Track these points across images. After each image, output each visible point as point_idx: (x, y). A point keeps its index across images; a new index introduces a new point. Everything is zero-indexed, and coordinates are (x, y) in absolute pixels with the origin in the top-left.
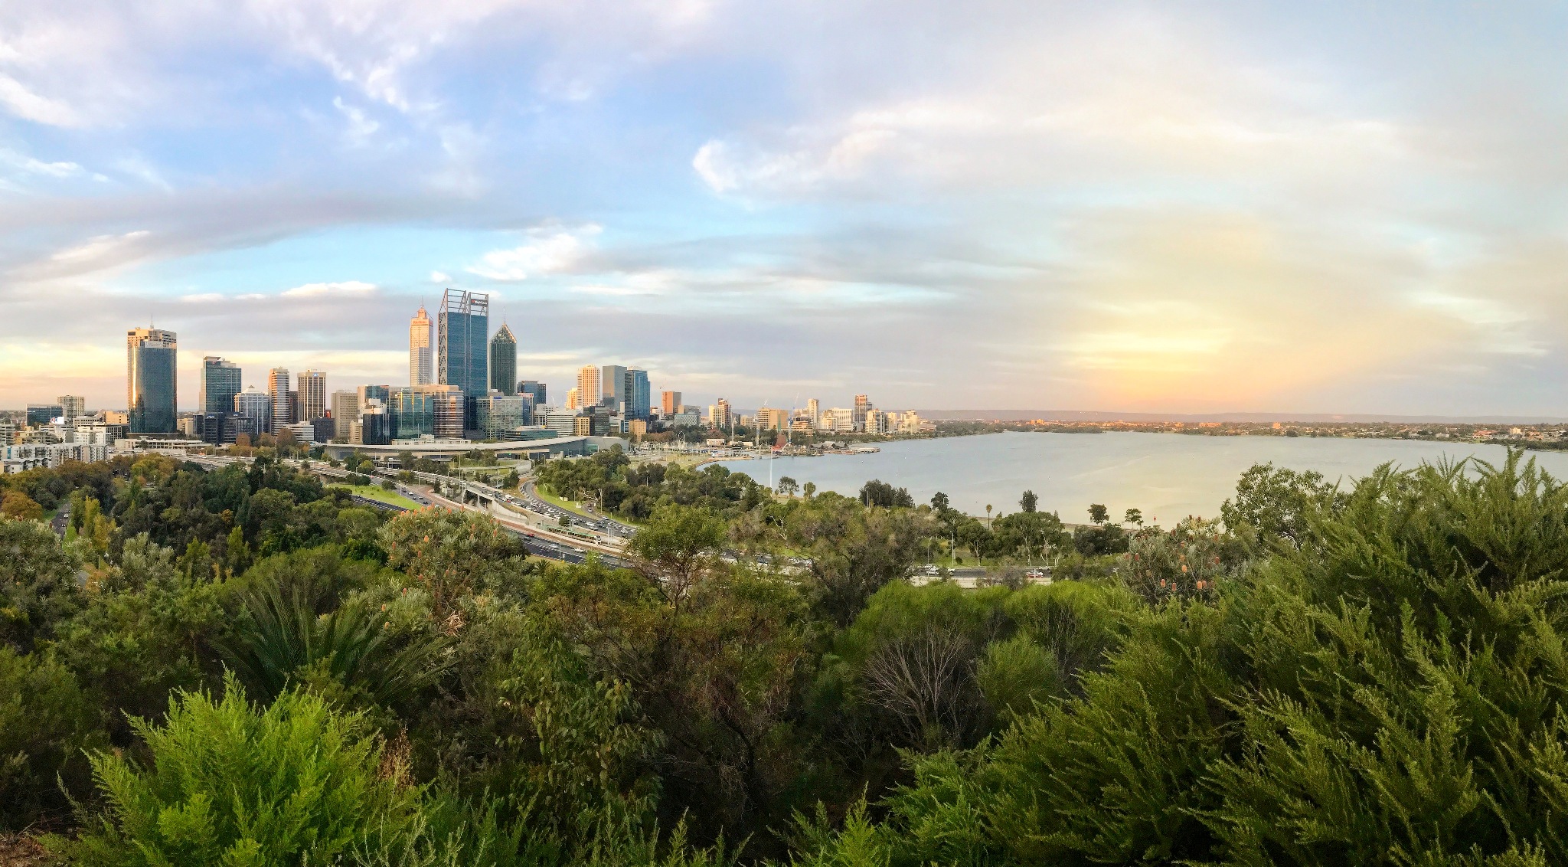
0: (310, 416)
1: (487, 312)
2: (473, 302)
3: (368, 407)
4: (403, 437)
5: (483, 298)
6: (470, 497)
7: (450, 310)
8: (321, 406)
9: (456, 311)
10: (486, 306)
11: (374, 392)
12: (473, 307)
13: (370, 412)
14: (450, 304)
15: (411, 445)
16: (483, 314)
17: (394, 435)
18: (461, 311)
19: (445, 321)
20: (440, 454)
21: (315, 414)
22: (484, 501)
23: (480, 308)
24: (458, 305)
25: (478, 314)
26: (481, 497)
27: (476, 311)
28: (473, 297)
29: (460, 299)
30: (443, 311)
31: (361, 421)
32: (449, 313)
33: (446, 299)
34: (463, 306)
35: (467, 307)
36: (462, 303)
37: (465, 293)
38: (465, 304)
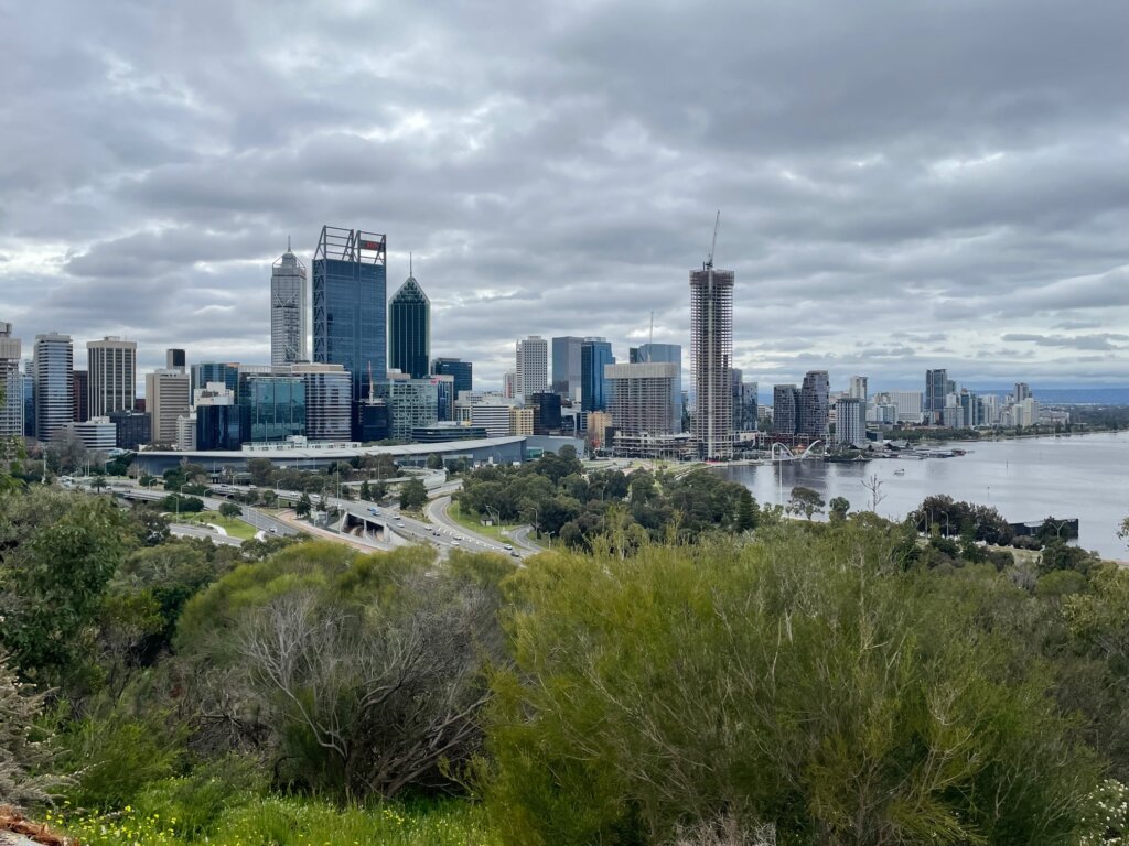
0: (110, 410)
1: (385, 259)
2: (363, 245)
3: (206, 395)
5: (378, 239)
6: (353, 523)
8: (128, 393)
9: (339, 258)
10: (384, 251)
11: (216, 373)
13: (207, 402)
15: (272, 451)
16: (379, 263)
18: (347, 258)
19: (323, 272)
20: (314, 463)
21: (119, 405)
25: (370, 262)
27: (368, 256)
29: (344, 242)
30: (320, 257)
31: (194, 416)
32: (328, 261)
33: (322, 242)
34: (349, 250)
35: (356, 252)
36: (347, 247)
37: (352, 232)
38: (353, 248)
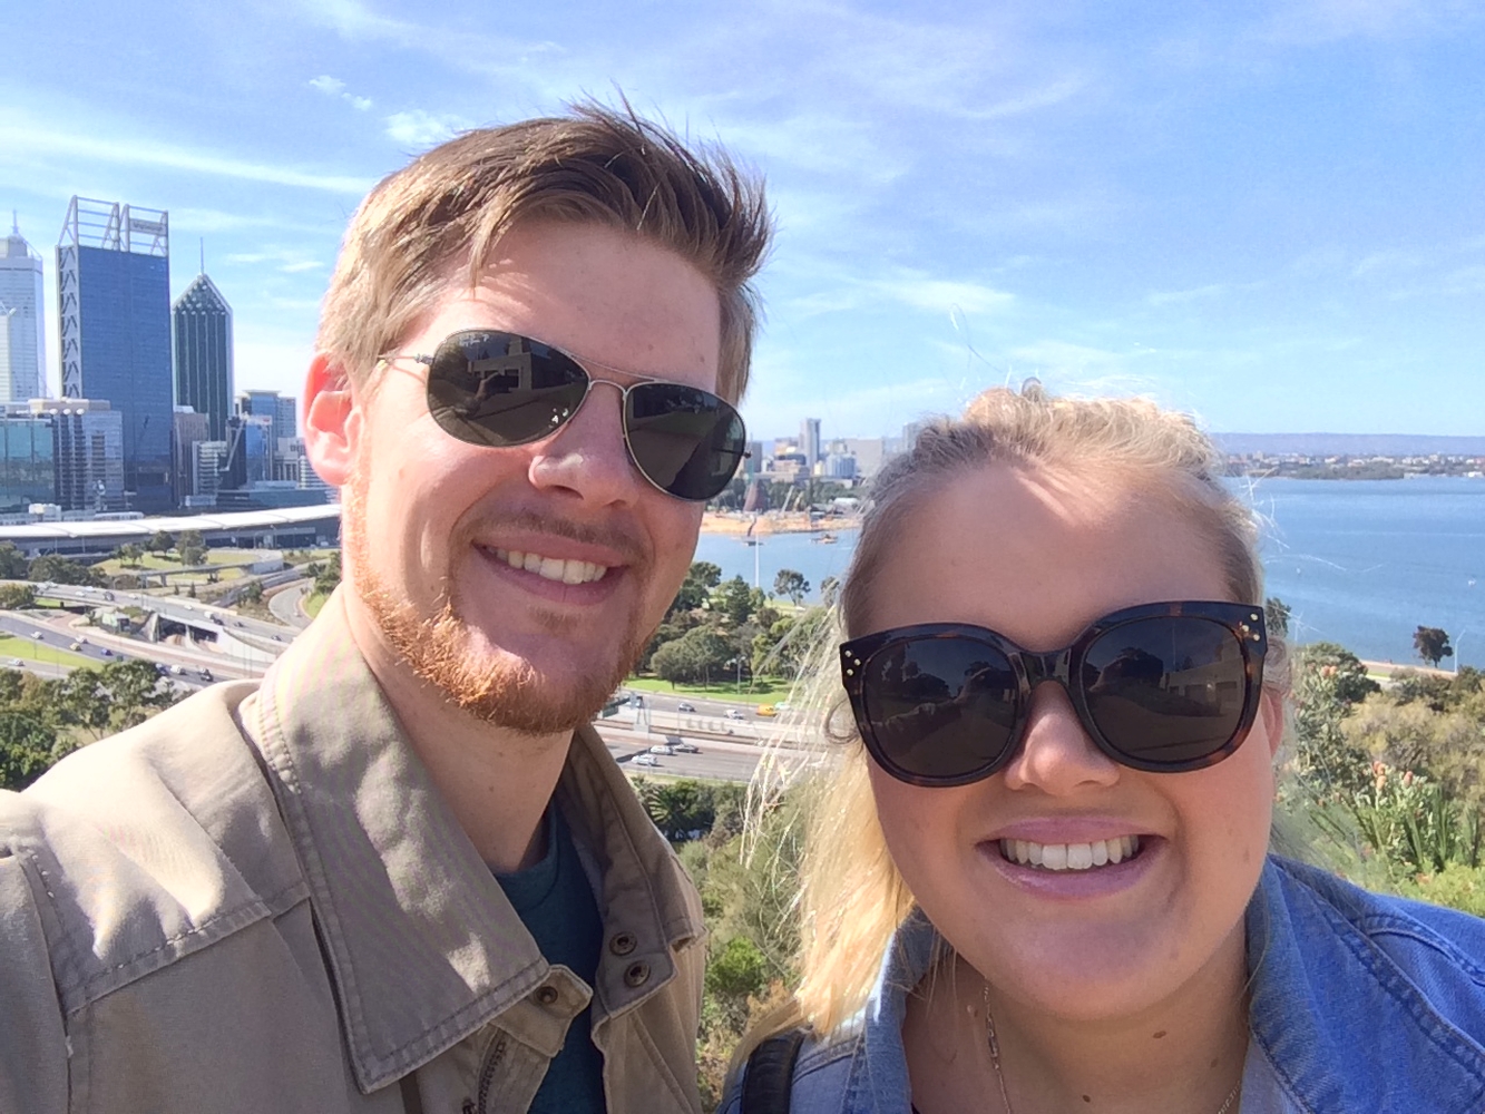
1: (167, 248)
2: (135, 226)
5: (156, 218)
6: (168, 629)
7: (83, 242)
9: (98, 244)
10: (167, 236)
12: (135, 236)
15: (11, 527)
16: (158, 252)
18: (109, 245)
19: (73, 265)
20: (83, 544)
22: (200, 635)
23: (150, 238)
24: (102, 232)
25: (145, 250)
26: (191, 628)
27: (142, 244)
28: (133, 214)
29: (105, 221)
30: (68, 242)
32: (82, 249)
33: (72, 219)
34: (113, 234)
35: (123, 235)
36: (109, 228)
37: (117, 206)
38: (118, 229)
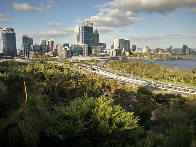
0: (52, 51)
2: (90, 24)
4: (74, 56)
6: (95, 70)
7: (84, 26)
8: (54, 48)
9: (86, 26)
14: (84, 24)
16: (92, 27)
17: (72, 56)
19: (83, 28)
22: (98, 70)
24: (86, 25)
27: (90, 26)
29: (86, 23)
30: (83, 26)
31: (64, 52)
37: (88, 21)
